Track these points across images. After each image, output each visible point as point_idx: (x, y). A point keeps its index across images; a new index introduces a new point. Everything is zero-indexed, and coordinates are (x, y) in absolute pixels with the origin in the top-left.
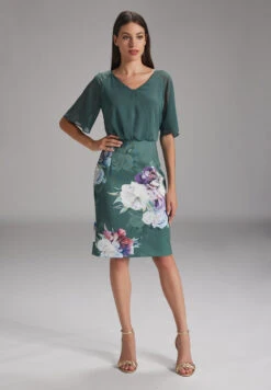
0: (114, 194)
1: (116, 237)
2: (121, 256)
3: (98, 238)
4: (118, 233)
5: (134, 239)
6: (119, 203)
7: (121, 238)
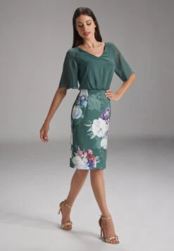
0: (88, 125)
1: (86, 155)
2: (88, 168)
3: (74, 155)
4: (88, 152)
5: (97, 157)
6: (91, 132)
7: (89, 156)
